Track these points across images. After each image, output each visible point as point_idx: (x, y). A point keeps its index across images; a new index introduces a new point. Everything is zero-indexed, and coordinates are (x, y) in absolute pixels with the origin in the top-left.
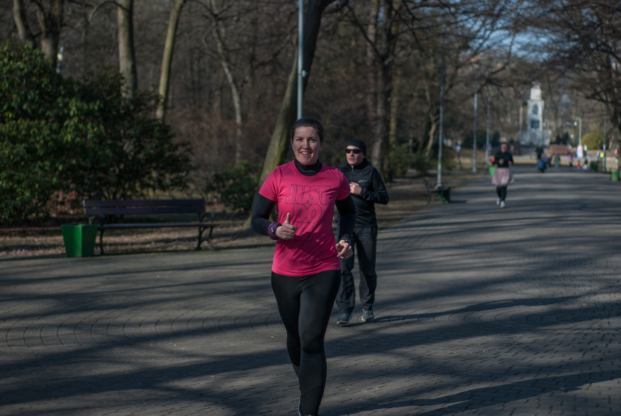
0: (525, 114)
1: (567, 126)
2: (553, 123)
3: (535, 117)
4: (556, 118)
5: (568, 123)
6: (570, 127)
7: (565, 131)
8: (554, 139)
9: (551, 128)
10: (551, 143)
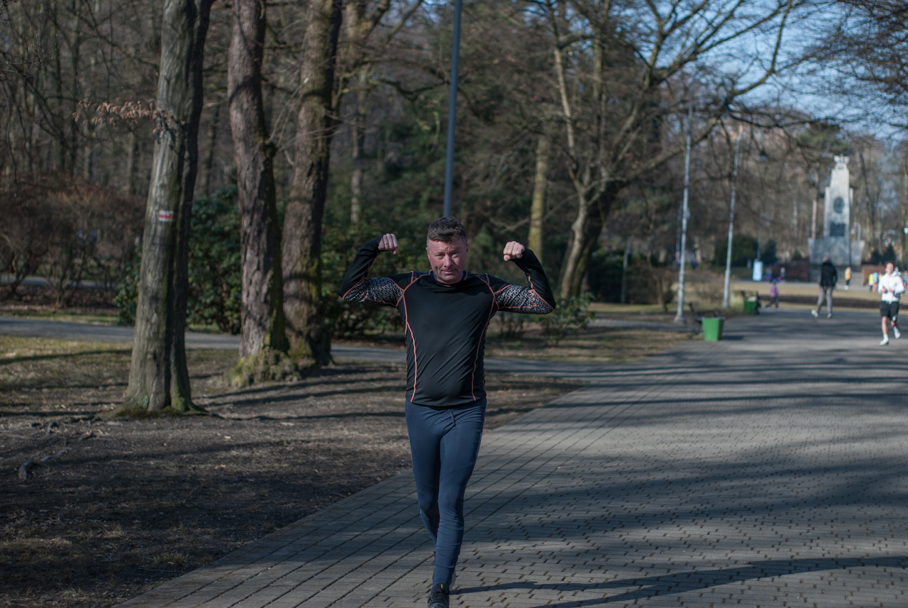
0: (820, 212)
1: (891, 236)
2: (867, 231)
3: (838, 219)
4: (873, 222)
5: (893, 232)
6: (894, 237)
7: (887, 244)
8: (869, 256)
9: (863, 238)
10: (864, 263)
